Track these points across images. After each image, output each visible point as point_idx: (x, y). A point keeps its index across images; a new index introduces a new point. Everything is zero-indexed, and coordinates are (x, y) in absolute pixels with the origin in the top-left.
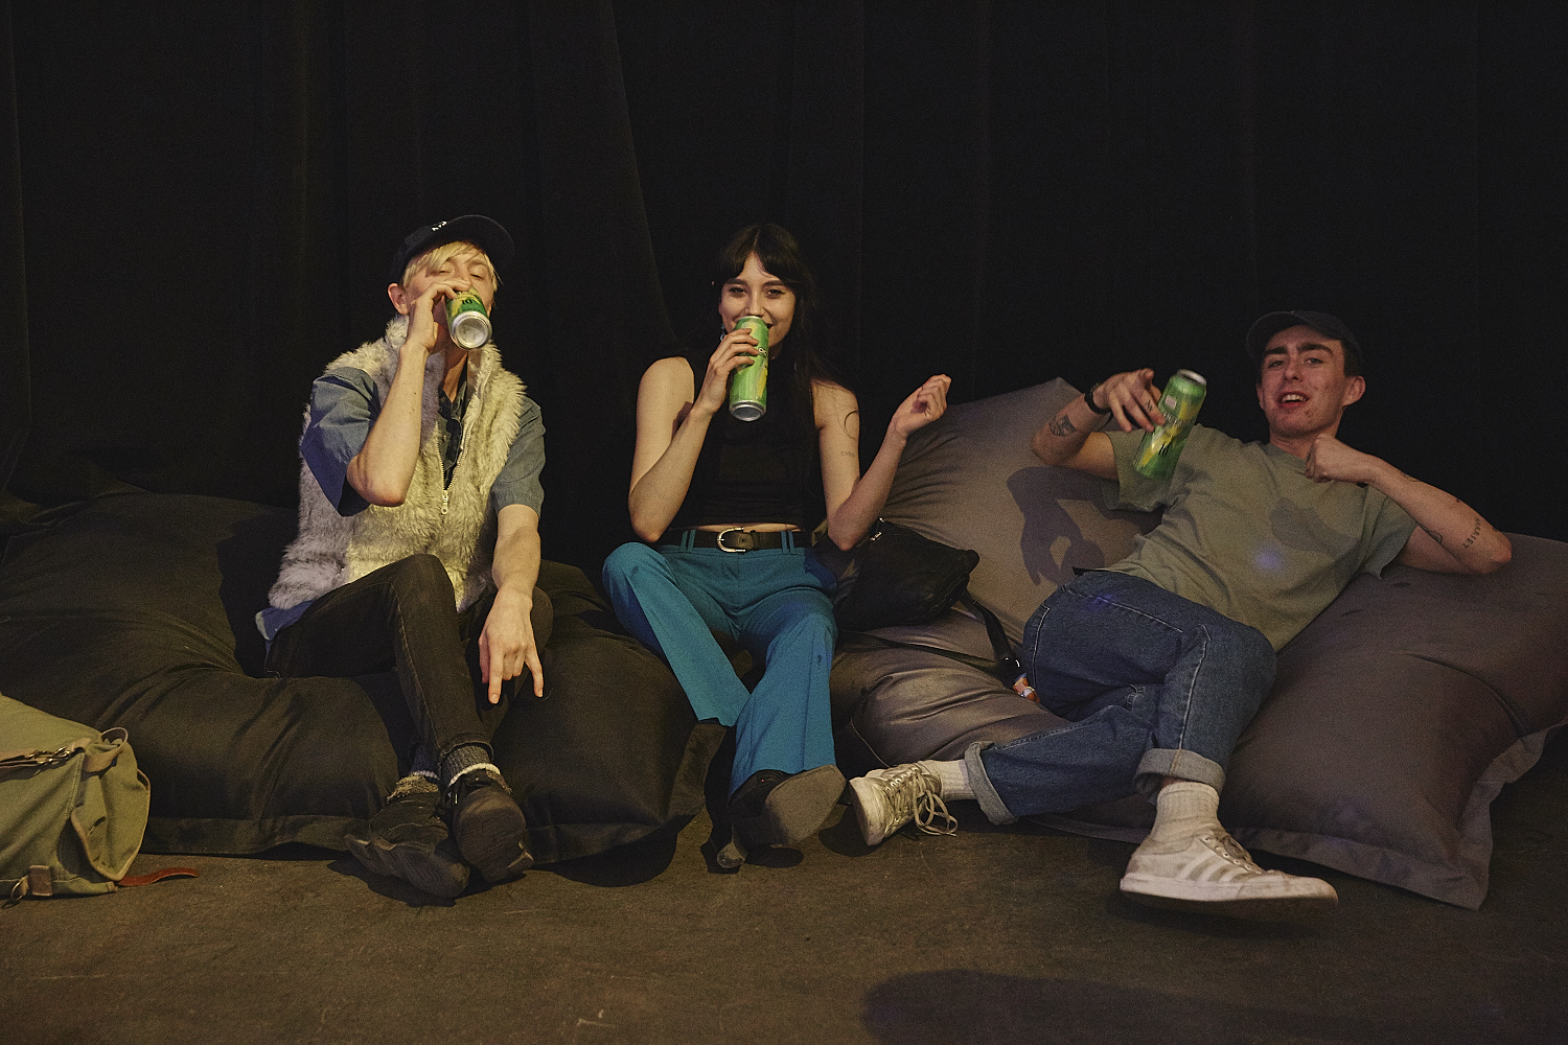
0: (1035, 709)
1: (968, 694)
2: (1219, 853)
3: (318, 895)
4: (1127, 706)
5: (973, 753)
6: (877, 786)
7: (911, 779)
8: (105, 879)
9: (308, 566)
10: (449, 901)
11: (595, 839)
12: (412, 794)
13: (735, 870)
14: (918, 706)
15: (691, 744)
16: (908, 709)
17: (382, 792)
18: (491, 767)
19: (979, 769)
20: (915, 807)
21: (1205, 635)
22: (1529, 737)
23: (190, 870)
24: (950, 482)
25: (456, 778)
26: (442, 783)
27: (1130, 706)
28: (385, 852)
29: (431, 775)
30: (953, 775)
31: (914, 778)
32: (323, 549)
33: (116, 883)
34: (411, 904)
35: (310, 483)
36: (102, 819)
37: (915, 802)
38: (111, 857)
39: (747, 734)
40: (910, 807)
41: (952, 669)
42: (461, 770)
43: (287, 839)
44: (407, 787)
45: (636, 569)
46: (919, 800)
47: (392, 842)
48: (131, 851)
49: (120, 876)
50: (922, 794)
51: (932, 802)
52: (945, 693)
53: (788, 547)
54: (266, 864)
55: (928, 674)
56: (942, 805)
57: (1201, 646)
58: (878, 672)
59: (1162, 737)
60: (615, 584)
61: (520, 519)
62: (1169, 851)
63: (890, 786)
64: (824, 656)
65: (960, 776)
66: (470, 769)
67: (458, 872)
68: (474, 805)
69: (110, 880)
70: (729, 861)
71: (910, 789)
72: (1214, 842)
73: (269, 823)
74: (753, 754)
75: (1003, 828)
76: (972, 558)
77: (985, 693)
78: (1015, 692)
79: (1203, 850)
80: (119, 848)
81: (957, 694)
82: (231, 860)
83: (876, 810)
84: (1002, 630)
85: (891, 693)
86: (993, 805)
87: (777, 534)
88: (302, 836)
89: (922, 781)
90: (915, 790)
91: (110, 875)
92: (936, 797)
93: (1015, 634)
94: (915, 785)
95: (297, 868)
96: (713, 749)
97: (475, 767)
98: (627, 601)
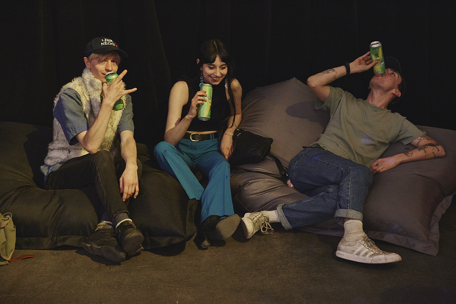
0: (295, 191)
1: (273, 187)
2: (365, 246)
3: (76, 263)
4: (328, 193)
5: (279, 208)
6: (250, 221)
7: (260, 217)
8: (5, 260)
9: (58, 151)
10: (119, 264)
11: (164, 242)
12: (104, 229)
13: (206, 249)
14: (258, 191)
15: (188, 208)
16: (255, 192)
17: (93, 228)
18: (130, 220)
19: (281, 213)
20: (261, 226)
21: (350, 170)
22: (447, 197)
23: (31, 255)
24: (260, 115)
25: (119, 224)
26: (114, 226)
27: (329, 193)
28: (96, 248)
29: (109, 222)
30: (273, 215)
31: (261, 217)
32: (63, 146)
33: (8, 261)
34: (107, 265)
35: (57, 125)
36: (5, 242)
37: (261, 225)
38: (6, 253)
39: (205, 202)
40: (259, 226)
41: (268, 179)
42: (121, 221)
43: (62, 244)
44: (101, 227)
45: (165, 151)
46: (262, 224)
47: (99, 245)
48: (12, 250)
49: (9, 259)
50: (263, 222)
51: (266, 224)
52: (267, 187)
53: (212, 139)
54: (55, 252)
55: (261, 181)
56: (270, 225)
57: (350, 174)
58: (244, 181)
59: (342, 204)
60: (159, 155)
61: (128, 135)
62: (349, 245)
63: (254, 220)
64: (228, 176)
65: (276, 216)
66: (123, 221)
67: (122, 255)
68: (129, 235)
69: (7, 261)
70: (205, 246)
71: (260, 221)
72: (363, 242)
73: (55, 238)
74: (208, 210)
75: (289, 231)
76: (271, 140)
77: (279, 187)
78: (287, 185)
79: (360, 246)
80: (9, 250)
81: (270, 187)
82: (43, 251)
83: (251, 229)
84: (281, 163)
85: (249, 187)
86: (286, 224)
87: (209, 135)
88: (67, 243)
89: (263, 217)
90: (261, 221)
91: (7, 259)
92: (267, 223)
93: (285, 165)
94: (261, 219)
95: (66, 253)
96: (195, 208)
97: (125, 220)
98: (163, 161)
